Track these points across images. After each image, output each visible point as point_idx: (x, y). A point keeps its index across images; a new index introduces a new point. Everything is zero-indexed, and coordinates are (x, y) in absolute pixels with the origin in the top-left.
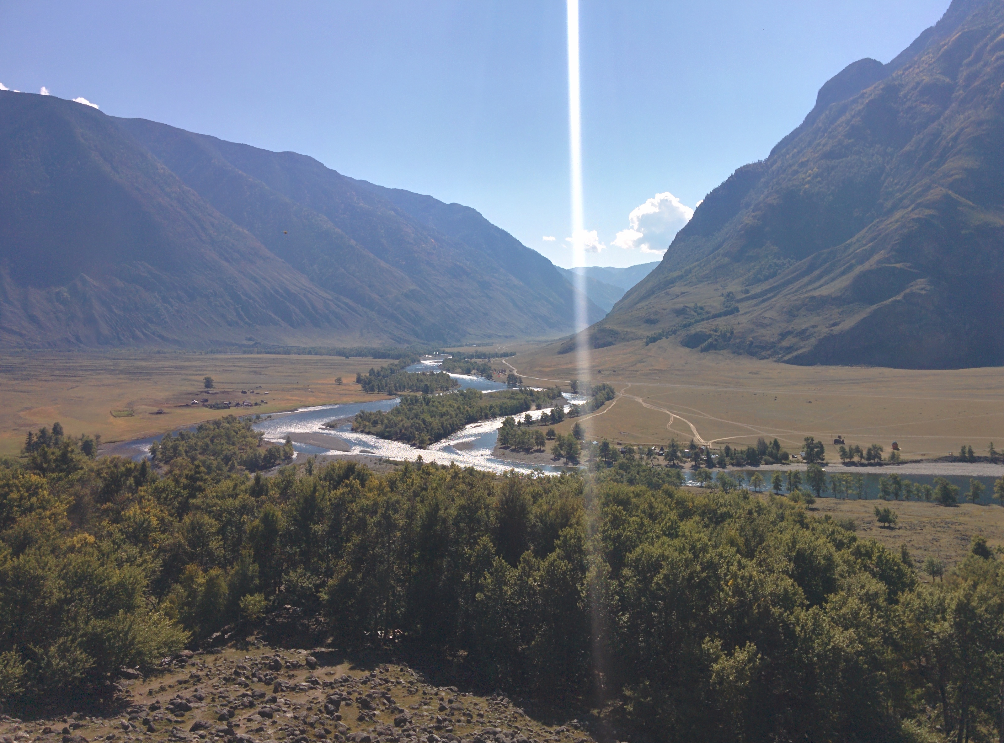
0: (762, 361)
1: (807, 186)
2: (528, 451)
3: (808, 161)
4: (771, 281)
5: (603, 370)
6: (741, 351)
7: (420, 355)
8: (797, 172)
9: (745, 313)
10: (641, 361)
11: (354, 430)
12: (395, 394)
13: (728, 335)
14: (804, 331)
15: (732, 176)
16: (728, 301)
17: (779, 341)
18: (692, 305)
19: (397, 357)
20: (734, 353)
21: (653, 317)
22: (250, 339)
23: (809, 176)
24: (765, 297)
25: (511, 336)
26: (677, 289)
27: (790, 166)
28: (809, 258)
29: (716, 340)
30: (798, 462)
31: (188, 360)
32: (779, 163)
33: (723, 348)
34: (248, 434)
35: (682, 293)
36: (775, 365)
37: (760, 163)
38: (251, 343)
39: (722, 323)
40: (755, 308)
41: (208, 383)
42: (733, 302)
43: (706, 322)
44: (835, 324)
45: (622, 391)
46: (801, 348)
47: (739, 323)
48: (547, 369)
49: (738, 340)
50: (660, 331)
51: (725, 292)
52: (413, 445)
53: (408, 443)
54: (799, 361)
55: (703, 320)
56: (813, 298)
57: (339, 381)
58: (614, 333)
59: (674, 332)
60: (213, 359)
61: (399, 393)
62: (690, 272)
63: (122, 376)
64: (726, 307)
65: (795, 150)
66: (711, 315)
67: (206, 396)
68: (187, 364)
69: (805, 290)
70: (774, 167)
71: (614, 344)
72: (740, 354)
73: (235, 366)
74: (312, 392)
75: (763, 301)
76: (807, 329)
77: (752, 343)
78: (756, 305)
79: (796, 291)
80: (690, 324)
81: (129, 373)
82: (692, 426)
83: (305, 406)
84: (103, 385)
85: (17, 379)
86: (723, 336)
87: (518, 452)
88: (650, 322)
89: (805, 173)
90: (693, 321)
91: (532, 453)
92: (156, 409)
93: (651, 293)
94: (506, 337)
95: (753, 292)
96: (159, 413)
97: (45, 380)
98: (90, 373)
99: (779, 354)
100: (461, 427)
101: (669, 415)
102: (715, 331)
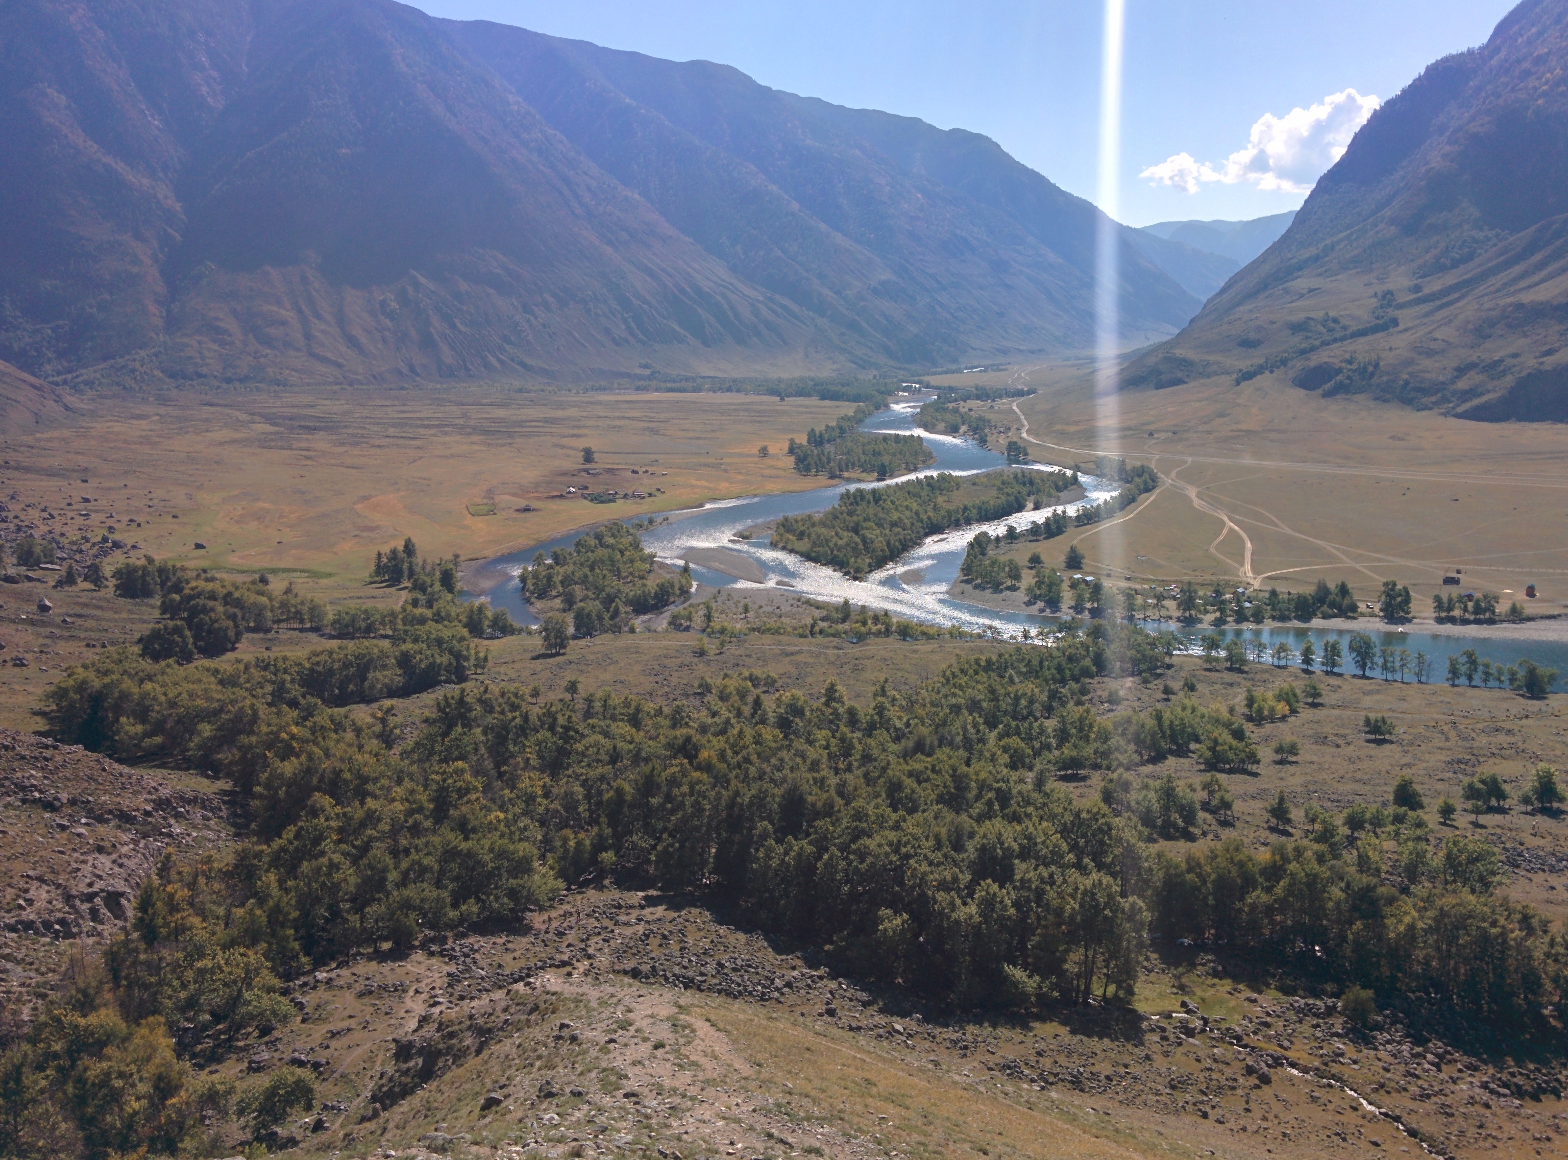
0: (1420, 414)
1: (1540, 102)
2: (997, 587)
3: (1548, 53)
4: (1462, 268)
5: (1157, 431)
6: (1388, 396)
7: (890, 393)
8: (1527, 73)
9: (1407, 330)
10: (1221, 415)
11: (773, 546)
12: (840, 477)
13: (1371, 369)
14: (1495, 364)
15: (1420, 78)
16: (1382, 306)
17: (1453, 381)
18: (1320, 314)
19: (856, 399)
20: (1376, 399)
21: (1253, 336)
22: (646, 366)
23: (1546, 83)
24: (1445, 300)
25: (1041, 351)
26: (1302, 283)
27: (1519, 61)
28: (1533, 229)
29: (1349, 378)
30: (1372, 615)
31: (561, 406)
32: (1502, 55)
33: (1360, 390)
34: (637, 555)
35: (1311, 291)
36: (1441, 419)
37: (1470, 52)
38: (647, 372)
39: (1361, 348)
40: (1425, 320)
41: (588, 456)
42: (1390, 310)
43: (1339, 344)
44: (1550, 352)
45: (1173, 474)
46: (1489, 391)
47: (1391, 349)
48: (1072, 428)
49: (1385, 378)
50: (1262, 361)
51: (1380, 289)
52: (846, 573)
53: (840, 570)
54: (1480, 414)
55: (1335, 341)
56: (1519, 306)
57: (764, 452)
58: (1185, 364)
59: (1284, 362)
60: (594, 403)
61: (846, 475)
62: (1333, 249)
63: (475, 438)
64: (1377, 318)
65: (1534, 30)
66: (1349, 332)
67: (584, 479)
68: (559, 413)
69: (1512, 289)
70: (1494, 62)
71: (1185, 382)
72: (1386, 401)
73: (623, 418)
74: (726, 471)
75: (1440, 308)
76: (1501, 361)
77: (1407, 383)
78: (1427, 315)
79: (1498, 290)
80: (1313, 349)
81: (486, 432)
82: (1249, 545)
83: (714, 500)
84: (452, 456)
85: (342, 444)
86: (1362, 371)
87: (983, 589)
88: (1247, 344)
89: (1539, 78)
90: (1317, 343)
91: (1001, 591)
92: (522, 503)
93: (1263, 286)
94: (1032, 352)
95: (1427, 291)
96: (527, 510)
97: (379, 446)
98: (432, 431)
99: (1449, 402)
100: (917, 542)
101: (1223, 524)
102: (1350, 362)
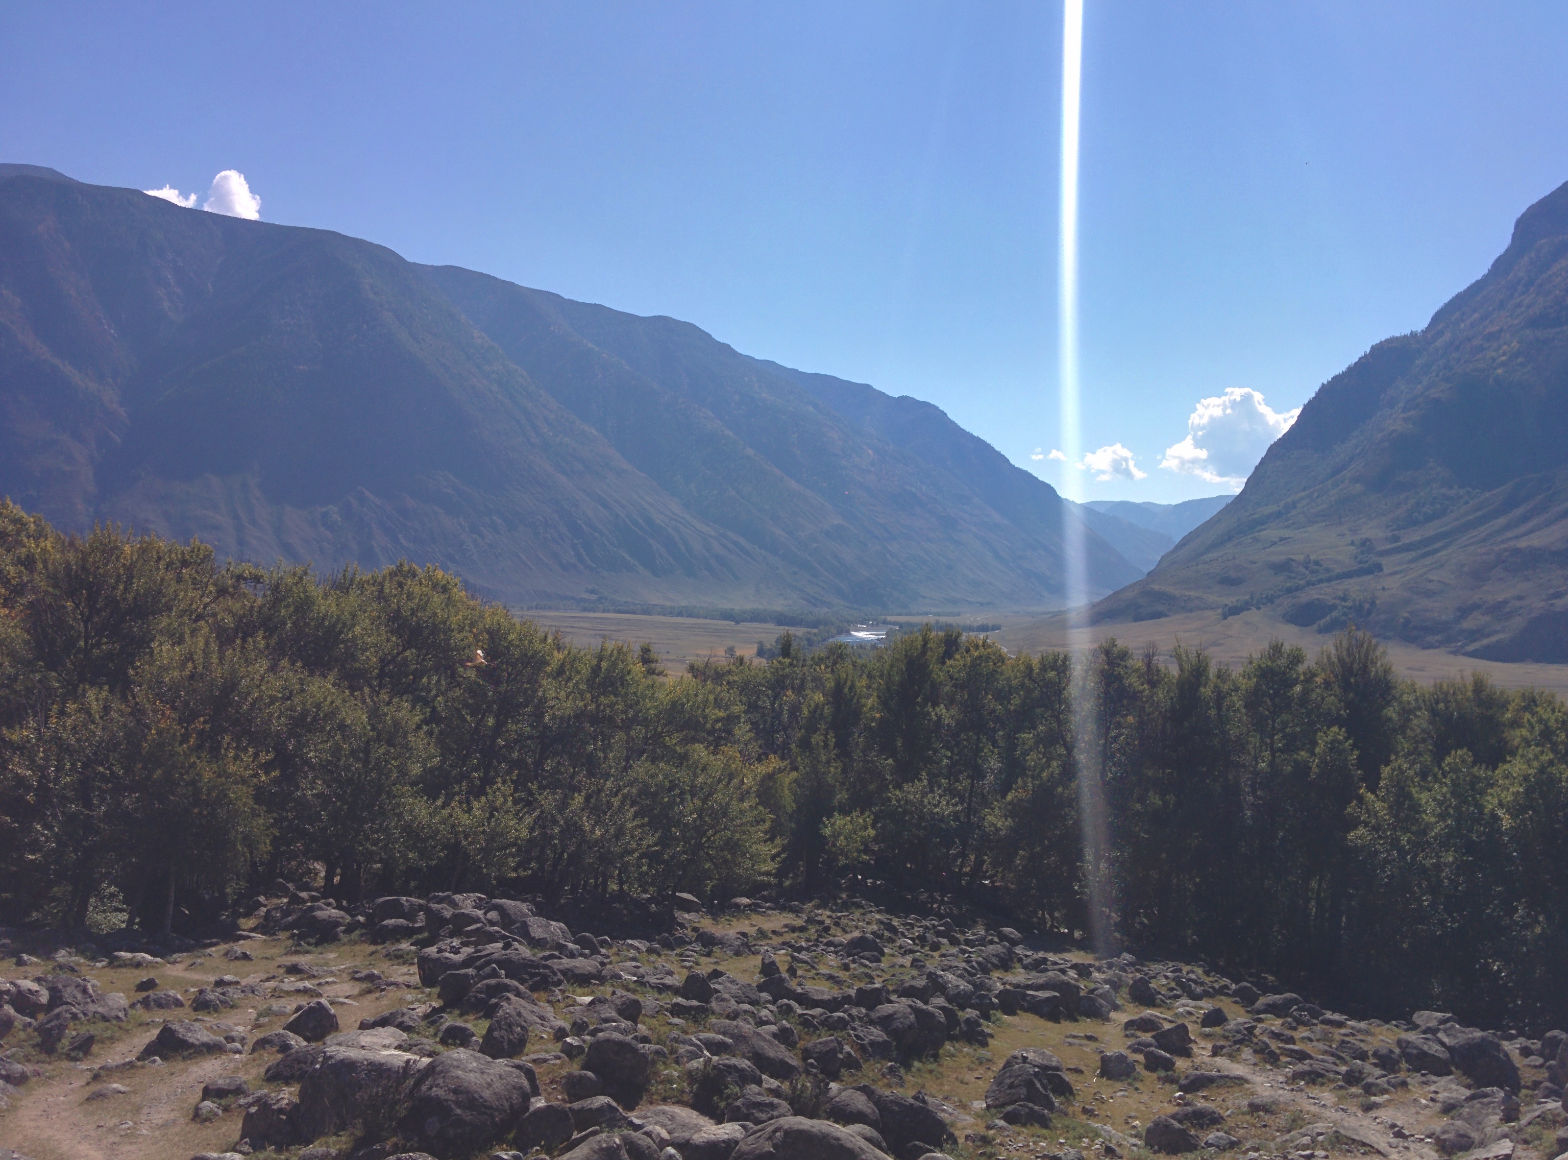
0: (1427, 652)
1: (1499, 371)
3: (1501, 330)
4: (1437, 522)
6: (1392, 635)
8: (1482, 348)
9: (1395, 573)
10: (1215, 644)
13: (1367, 606)
14: (1500, 606)
15: (1366, 356)
16: (1363, 553)
17: (1457, 621)
18: (1301, 558)
19: (814, 625)
21: (1233, 575)
22: (592, 592)
23: (1504, 354)
24: (1427, 549)
25: (989, 604)
26: (1271, 533)
27: (1468, 339)
28: (1506, 487)
29: (1345, 614)
32: (1447, 336)
35: (1282, 539)
36: (1451, 658)
37: (1413, 335)
38: (594, 597)
39: (1354, 587)
40: (1412, 566)
42: (1372, 555)
43: (1325, 584)
47: (1383, 589)
49: (1384, 616)
50: (1247, 597)
51: (1357, 539)
54: (1492, 654)
55: (1321, 581)
56: (1517, 551)
57: (730, 652)
58: (1167, 598)
59: (1270, 600)
62: (1294, 507)
64: (1360, 562)
65: (1477, 315)
66: (1334, 574)
69: (1499, 539)
70: (1439, 343)
71: (1166, 616)
75: (1424, 556)
76: (1505, 602)
77: (1408, 621)
78: (1412, 561)
79: (1484, 540)
80: (1298, 588)
86: (1358, 608)
88: (1229, 582)
89: (1496, 350)
90: (1302, 582)
93: (1228, 538)
94: (981, 604)
95: (1406, 540)
99: (1457, 641)
102: (1344, 599)
